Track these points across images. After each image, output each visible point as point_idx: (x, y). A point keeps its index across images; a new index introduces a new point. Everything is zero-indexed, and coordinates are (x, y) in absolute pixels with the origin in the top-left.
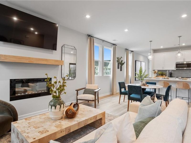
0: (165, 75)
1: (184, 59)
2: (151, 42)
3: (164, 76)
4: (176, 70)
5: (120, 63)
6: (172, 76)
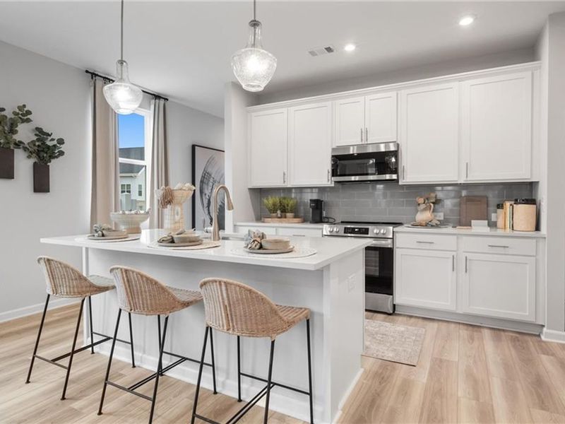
1: (365, 133)
4: (333, 185)
5: (15, 144)
6: (324, 215)
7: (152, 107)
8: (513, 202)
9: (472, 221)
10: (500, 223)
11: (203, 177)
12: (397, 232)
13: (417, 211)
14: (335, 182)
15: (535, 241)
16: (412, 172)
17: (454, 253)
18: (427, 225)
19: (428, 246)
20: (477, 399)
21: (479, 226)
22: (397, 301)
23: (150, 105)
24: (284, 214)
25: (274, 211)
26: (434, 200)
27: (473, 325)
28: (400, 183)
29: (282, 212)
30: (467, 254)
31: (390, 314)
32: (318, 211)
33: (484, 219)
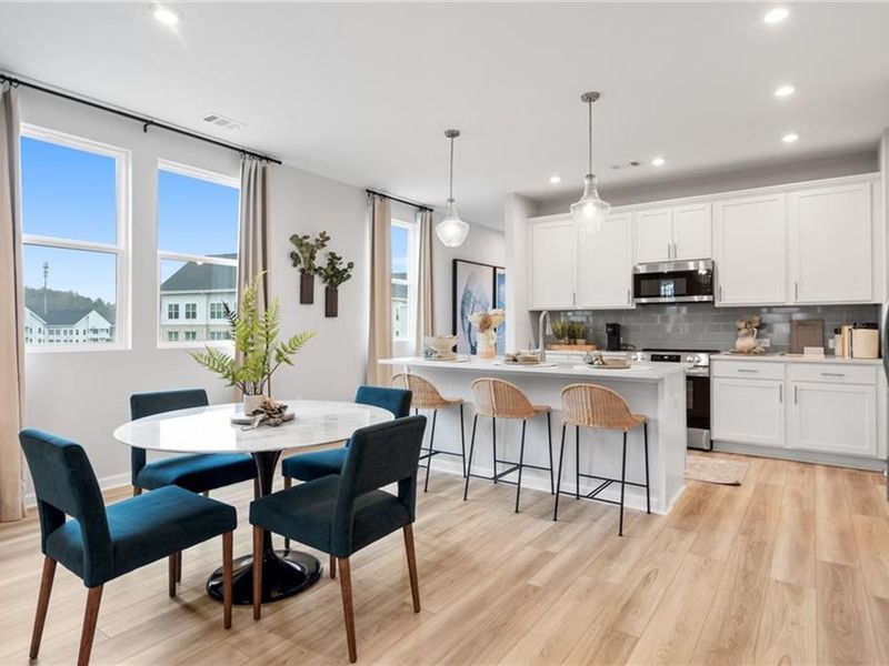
0: (583, 338)
1: (673, 248)
2: (455, 139)
3: (579, 341)
4: (634, 307)
5: (316, 270)
6: (622, 341)
7: (419, 220)
8: (851, 327)
9: (806, 349)
10: (838, 351)
11: (464, 297)
12: (715, 360)
13: (737, 337)
14: (637, 304)
15: (874, 368)
16: (730, 293)
17: (782, 383)
18: (750, 352)
19: (749, 375)
20: (801, 507)
21: (814, 354)
22: (715, 436)
23: (416, 218)
24: (572, 340)
25: (563, 337)
26: (757, 325)
27: (805, 461)
28: (716, 305)
29: (570, 338)
30: (796, 384)
31: (708, 451)
32: (615, 337)
33: (819, 346)
